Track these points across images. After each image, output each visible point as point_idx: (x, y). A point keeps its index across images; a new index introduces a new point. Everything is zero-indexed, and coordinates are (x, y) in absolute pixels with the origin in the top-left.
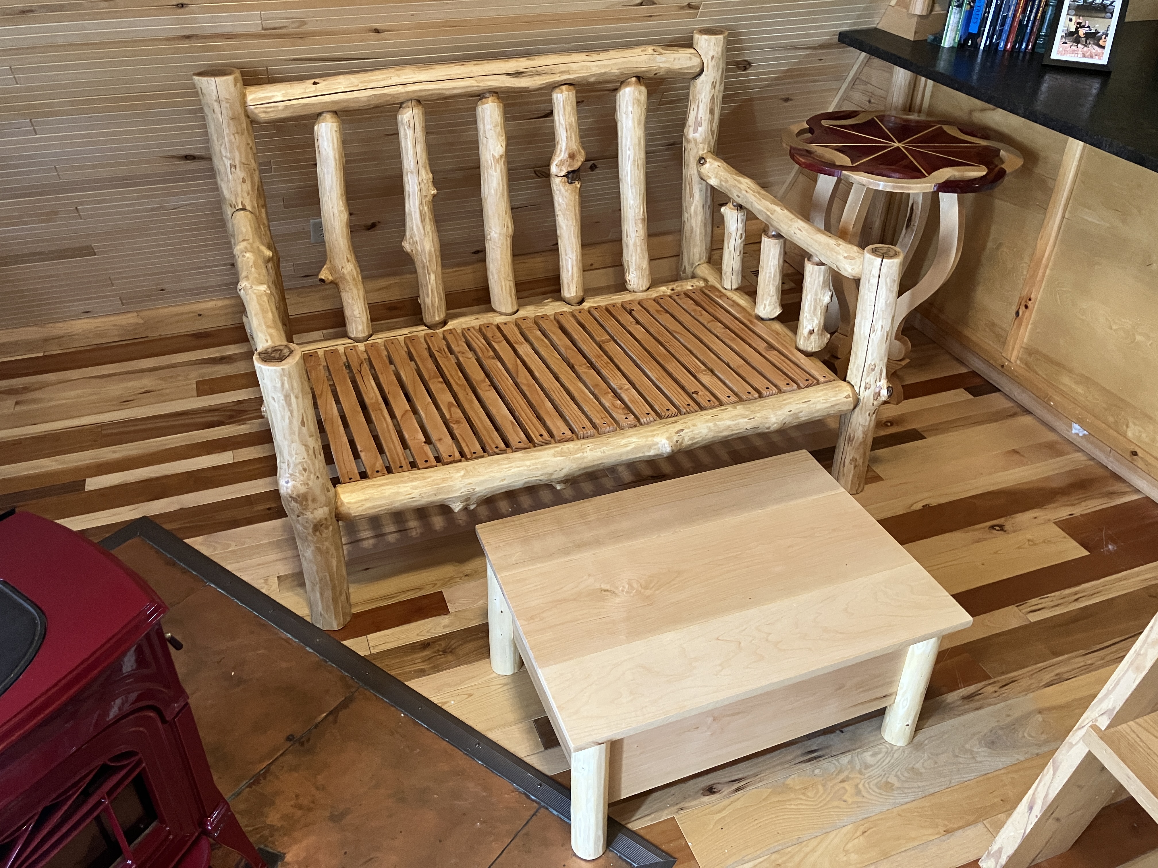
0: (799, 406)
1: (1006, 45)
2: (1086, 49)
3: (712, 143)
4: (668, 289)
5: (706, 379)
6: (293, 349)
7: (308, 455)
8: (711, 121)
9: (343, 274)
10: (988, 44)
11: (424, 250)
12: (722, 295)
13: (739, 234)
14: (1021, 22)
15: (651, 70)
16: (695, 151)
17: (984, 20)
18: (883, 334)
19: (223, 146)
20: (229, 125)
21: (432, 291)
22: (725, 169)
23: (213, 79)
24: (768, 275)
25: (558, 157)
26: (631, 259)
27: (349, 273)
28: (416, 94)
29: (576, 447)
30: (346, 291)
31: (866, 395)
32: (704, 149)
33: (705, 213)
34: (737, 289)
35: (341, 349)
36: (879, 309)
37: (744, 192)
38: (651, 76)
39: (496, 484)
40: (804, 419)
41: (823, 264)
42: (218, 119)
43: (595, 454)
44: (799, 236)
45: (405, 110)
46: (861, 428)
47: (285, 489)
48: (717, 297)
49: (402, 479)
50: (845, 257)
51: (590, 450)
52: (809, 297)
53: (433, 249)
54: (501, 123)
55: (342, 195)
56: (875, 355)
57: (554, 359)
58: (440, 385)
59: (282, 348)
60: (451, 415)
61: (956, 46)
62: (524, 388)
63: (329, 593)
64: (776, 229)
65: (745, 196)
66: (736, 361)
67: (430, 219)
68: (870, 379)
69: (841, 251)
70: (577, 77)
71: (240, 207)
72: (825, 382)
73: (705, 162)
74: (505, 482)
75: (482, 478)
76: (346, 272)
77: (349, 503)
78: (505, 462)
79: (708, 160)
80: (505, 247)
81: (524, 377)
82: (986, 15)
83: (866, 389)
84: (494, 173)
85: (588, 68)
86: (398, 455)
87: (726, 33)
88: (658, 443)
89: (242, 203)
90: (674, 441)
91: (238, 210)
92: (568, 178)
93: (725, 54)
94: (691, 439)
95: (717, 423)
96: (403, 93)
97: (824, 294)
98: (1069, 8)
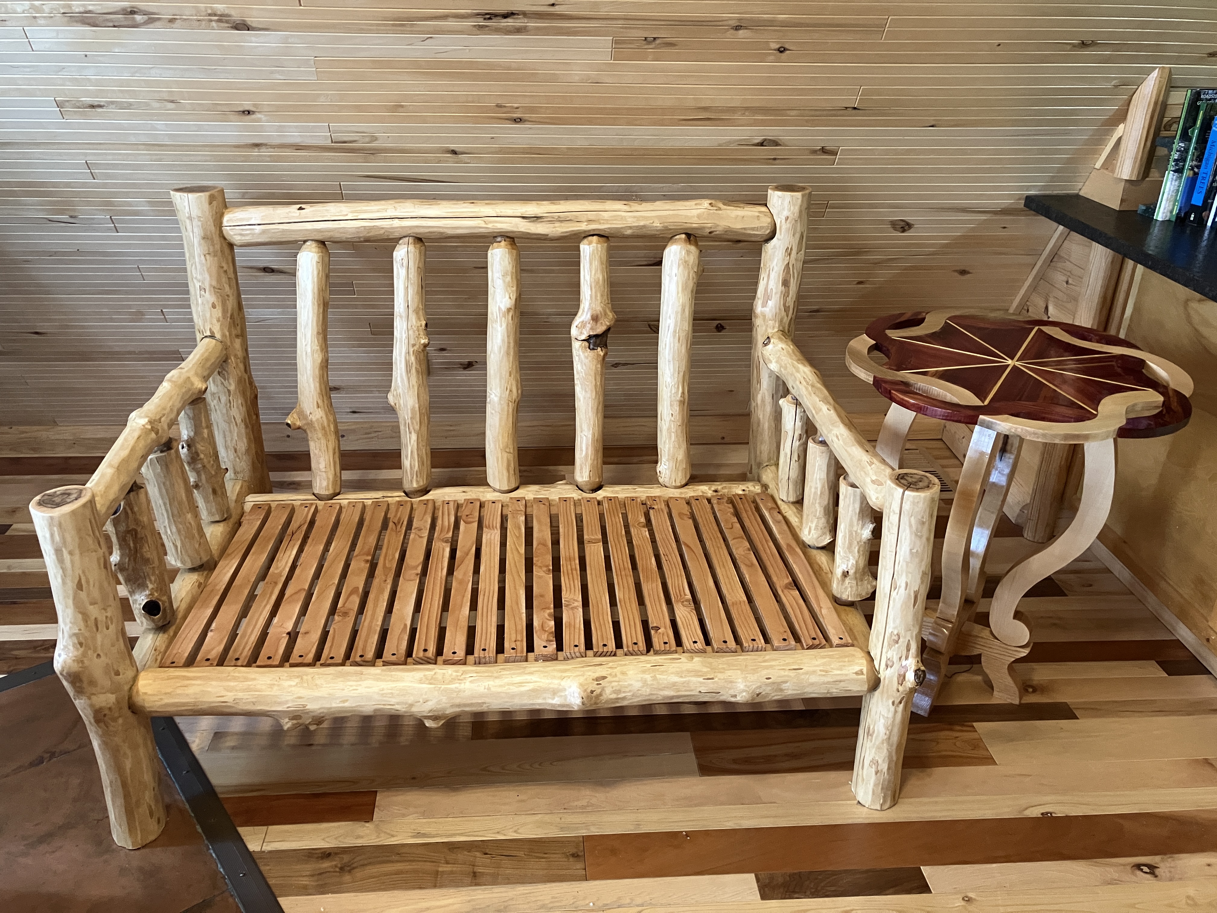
0: (782, 673)
3: (786, 320)
4: (709, 489)
5: (682, 613)
7: (87, 626)
8: (786, 295)
9: (311, 421)
11: (406, 405)
12: (775, 507)
13: (797, 435)
15: (704, 228)
16: (764, 328)
17: (1212, 190)
18: (909, 595)
19: (194, 266)
20: (200, 245)
21: (412, 452)
22: (788, 352)
23: (185, 194)
24: (813, 490)
25: (580, 317)
26: (665, 447)
27: (318, 420)
28: (414, 231)
29: (454, 674)
30: (314, 440)
31: (887, 675)
32: (773, 327)
33: (774, 404)
35: (296, 504)
36: (901, 559)
37: (798, 383)
38: (704, 234)
39: (334, 705)
40: (790, 692)
41: (857, 488)
42: (190, 237)
45: (401, 247)
46: (882, 721)
48: (766, 509)
49: (226, 676)
50: (874, 482)
51: (471, 682)
52: (842, 526)
53: (417, 406)
54: (512, 273)
55: (318, 333)
56: (898, 621)
58: (363, 565)
60: (345, 603)
64: (822, 434)
67: (417, 372)
68: (893, 654)
69: (871, 472)
70: (609, 228)
71: (208, 334)
72: (837, 646)
73: (769, 342)
74: (346, 704)
75: (317, 693)
76: (314, 419)
77: (146, 693)
79: (772, 341)
80: (506, 413)
82: (1214, 184)
83: (887, 666)
84: (499, 329)
85: (623, 218)
86: (246, 643)
87: (806, 191)
88: (565, 689)
89: (210, 329)
90: (589, 691)
91: (206, 337)
92: (590, 343)
93: (805, 216)
94: (615, 692)
95: (657, 676)
96: (397, 228)
97: (863, 526)
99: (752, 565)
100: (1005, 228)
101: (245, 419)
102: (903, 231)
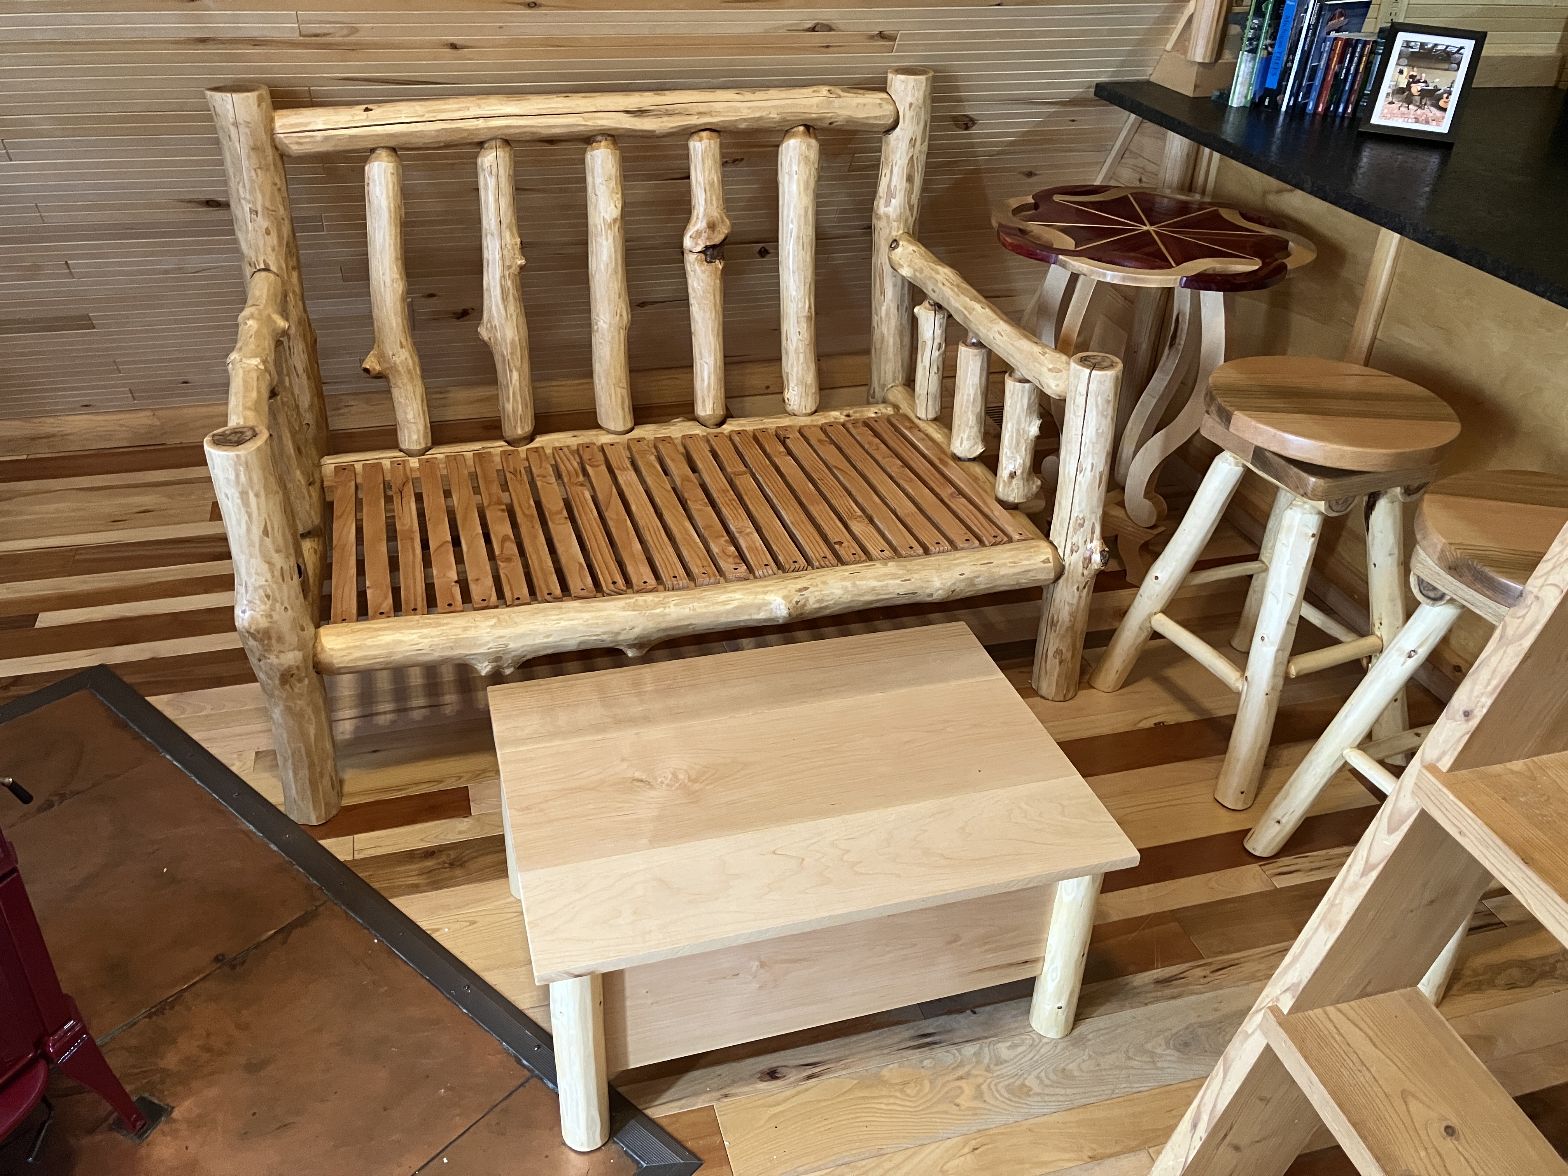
1: (1316, 106)
2: (1419, 111)
3: (911, 221)
4: (841, 414)
5: (859, 527)
6: (258, 432)
7: (273, 576)
8: (910, 192)
9: (395, 364)
10: (1291, 104)
11: (504, 339)
12: (913, 427)
13: (936, 344)
14: (1337, 75)
15: (824, 118)
16: (888, 231)
17: (1287, 71)
18: (1095, 476)
19: (242, 185)
20: (249, 157)
21: (514, 393)
22: (920, 254)
23: (229, 95)
24: (965, 397)
25: (694, 226)
26: (792, 370)
27: (401, 362)
28: (501, 132)
29: (656, 599)
30: (398, 387)
31: (1073, 561)
32: (898, 229)
33: (901, 317)
34: (935, 420)
35: (386, 464)
36: (1088, 441)
37: (940, 285)
38: (824, 125)
39: (538, 641)
40: (982, 587)
41: (1028, 381)
42: (236, 148)
43: (682, 611)
44: (998, 342)
45: (488, 152)
46: (1067, 607)
47: (240, 620)
48: (906, 428)
49: (409, 624)
50: (1050, 370)
51: (675, 605)
52: (1009, 425)
53: (517, 338)
54: (616, 177)
55: (397, 258)
56: (1083, 505)
57: (664, 492)
58: (500, 514)
60: (502, 551)
61: (1248, 105)
62: (611, 524)
64: (976, 335)
65: (940, 289)
66: (906, 508)
67: (514, 298)
68: (1078, 538)
69: (1046, 362)
70: (722, 121)
71: (262, 266)
72: (1019, 540)
73: (898, 245)
74: (551, 639)
75: (518, 631)
76: (398, 362)
77: (332, 649)
78: (554, 612)
79: (901, 243)
80: (618, 341)
81: (615, 512)
82: (1289, 64)
83: (1072, 552)
84: (605, 243)
85: (736, 110)
86: (415, 595)
87: (931, 74)
88: (770, 603)
89: (264, 262)
90: (794, 602)
91: (259, 270)
92: (706, 255)
93: (928, 102)
94: (818, 601)
95: (858, 583)
96: (484, 129)
97: (1030, 422)
98: (1400, 56)
99: (911, 480)
100: (1073, 121)
101: (307, 368)
102: (966, 129)
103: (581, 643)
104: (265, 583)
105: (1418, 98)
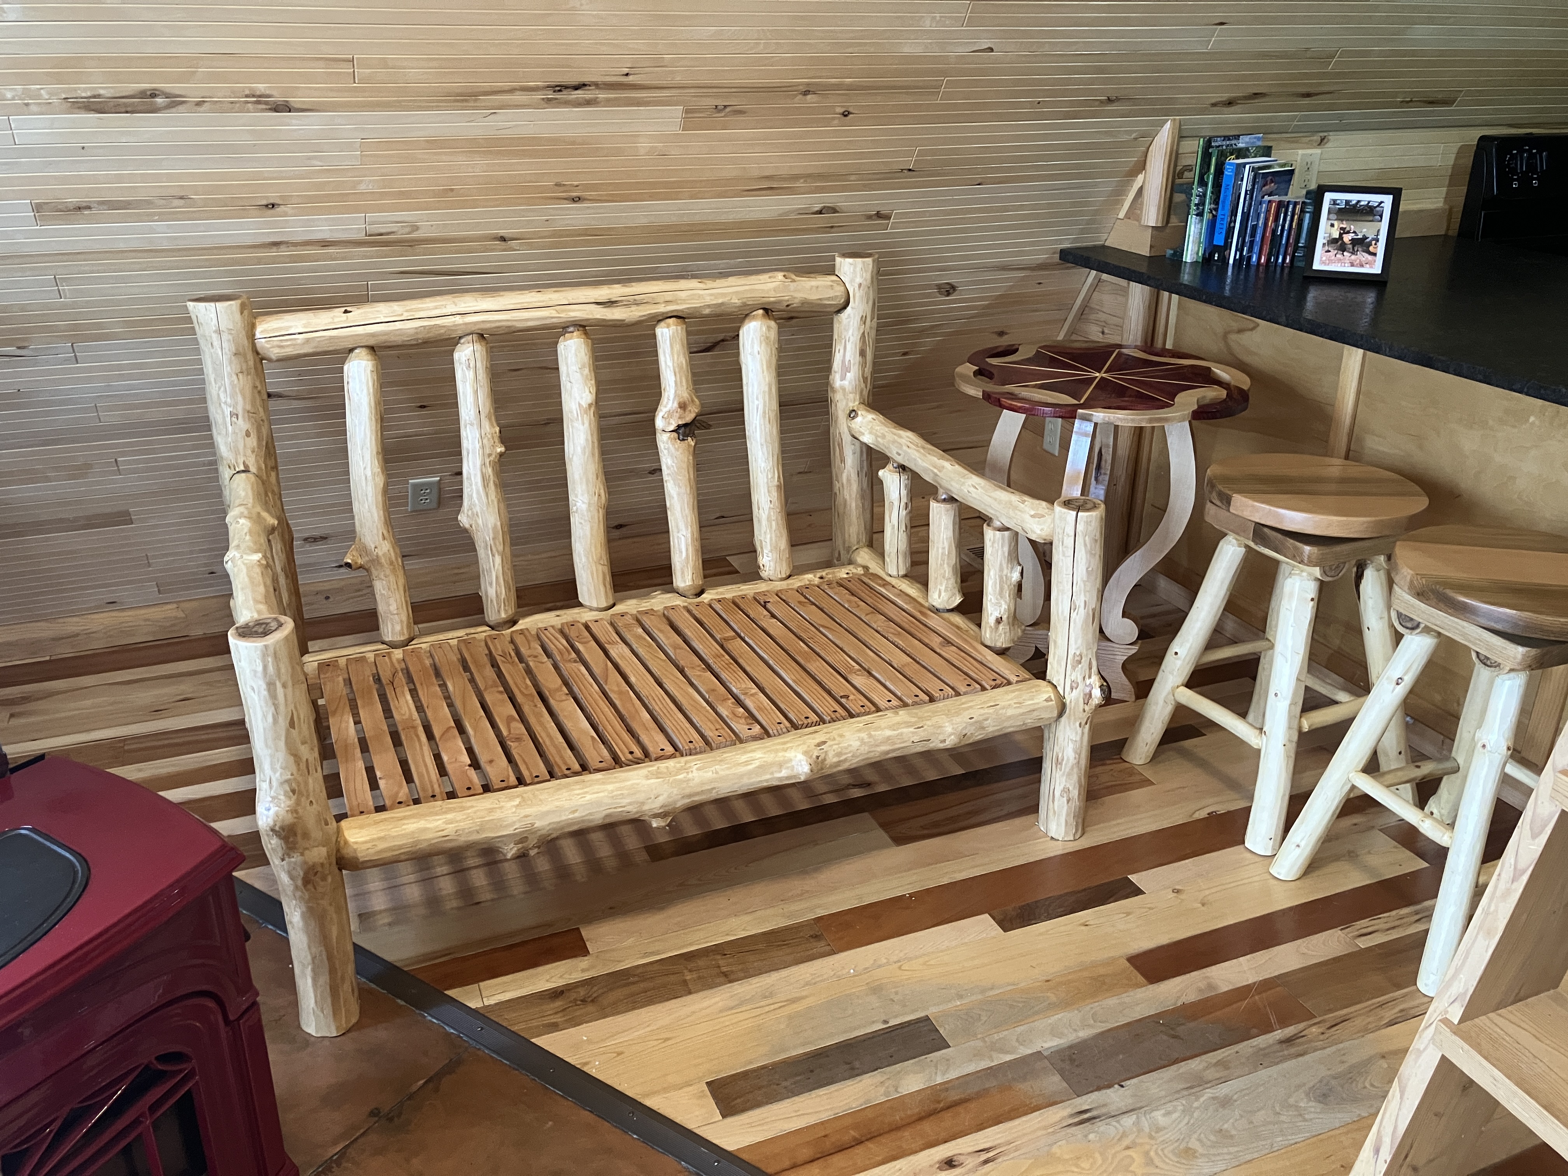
0: (982, 711)
1: (1259, 259)
3: (865, 393)
4: (815, 576)
5: (860, 681)
6: (283, 621)
7: (299, 770)
8: (863, 365)
9: (377, 556)
10: (1237, 256)
11: (484, 526)
12: (886, 584)
13: (903, 504)
14: (1274, 231)
15: (782, 301)
16: (844, 403)
18: (1088, 613)
19: (222, 389)
20: (231, 363)
21: (497, 578)
22: (881, 422)
23: (213, 304)
24: (940, 551)
25: (665, 406)
26: (765, 538)
27: (384, 555)
28: (478, 327)
29: (678, 765)
30: (380, 579)
31: (1073, 698)
32: (855, 401)
33: (860, 482)
34: (905, 576)
35: (371, 657)
36: (1079, 580)
37: (905, 448)
38: (782, 308)
39: (564, 818)
40: (991, 729)
41: (1008, 529)
42: (217, 355)
43: (705, 775)
44: (974, 495)
45: (464, 346)
46: (1071, 745)
47: (265, 818)
48: (880, 585)
49: (432, 810)
50: (1032, 516)
51: (698, 770)
52: (992, 573)
53: (499, 524)
54: (589, 365)
55: (378, 453)
56: (1080, 641)
57: (660, 662)
58: (500, 696)
59: (269, 621)
60: (509, 731)
61: (1200, 259)
62: (613, 694)
63: (324, 979)
64: (947, 491)
65: (907, 451)
66: (900, 659)
67: (495, 485)
68: (1076, 675)
69: (1027, 509)
70: (687, 308)
71: (242, 468)
72: (1017, 682)
73: (857, 415)
74: (576, 815)
75: (544, 808)
76: (380, 554)
77: (356, 843)
78: (578, 787)
79: (859, 413)
80: (597, 520)
81: (614, 683)
83: (1072, 689)
84: (581, 427)
85: (700, 296)
86: (431, 782)
87: (876, 256)
88: (790, 760)
89: (244, 463)
90: (814, 757)
91: (238, 472)
92: (678, 434)
93: (875, 283)
94: (838, 755)
95: (873, 733)
96: (460, 325)
97: (1012, 568)
98: (1329, 213)
99: (899, 634)
100: (1040, 283)
101: (285, 566)
102: (948, 295)
103: (607, 816)
104: (289, 777)
105: (1350, 246)
